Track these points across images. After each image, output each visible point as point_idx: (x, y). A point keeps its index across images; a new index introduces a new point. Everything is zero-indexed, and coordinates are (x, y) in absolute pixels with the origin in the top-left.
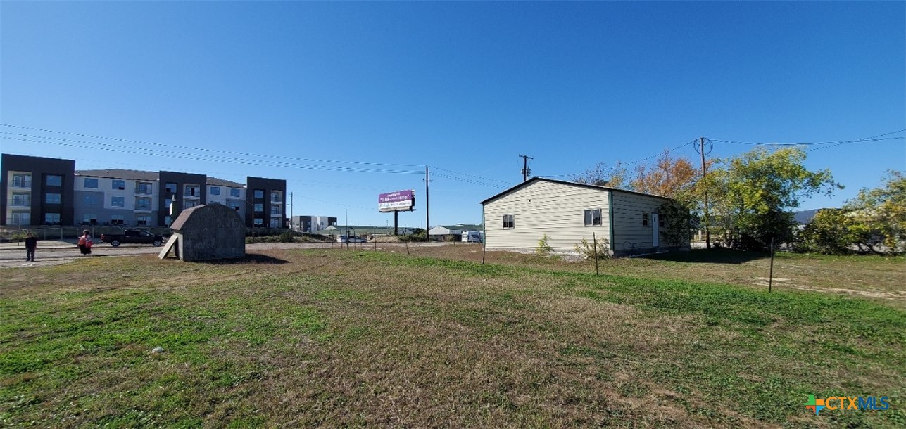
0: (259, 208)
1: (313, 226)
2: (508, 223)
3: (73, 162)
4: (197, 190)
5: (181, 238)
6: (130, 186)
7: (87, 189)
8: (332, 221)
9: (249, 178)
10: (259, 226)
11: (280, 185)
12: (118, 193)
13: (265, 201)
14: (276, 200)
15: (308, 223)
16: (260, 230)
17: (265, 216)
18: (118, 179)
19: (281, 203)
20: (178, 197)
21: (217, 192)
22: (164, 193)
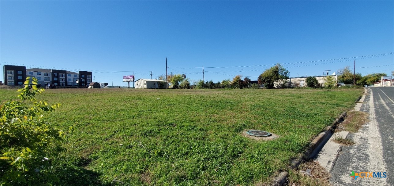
0: (83, 80)
2: (137, 85)
3: (25, 67)
4: (64, 75)
6: (43, 74)
7: (30, 75)
9: (80, 72)
11: (90, 73)
12: (39, 76)
13: (85, 78)
17: (85, 83)
18: (39, 72)
19: (90, 79)
20: (58, 77)
21: (70, 76)
22: (53, 76)
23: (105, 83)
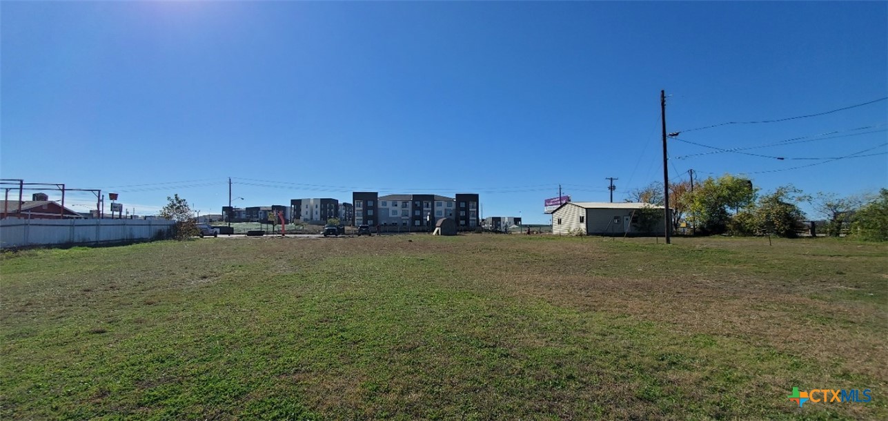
0: (462, 213)
1: (502, 225)
2: (560, 222)
3: (377, 193)
4: (430, 204)
5: (440, 229)
6: (400, 204)
7: (383, 207)
8: (517, 220)
9: (457, 195)
10: (463, 225)
11: (475, 198)
12: (395, 208)
13: (466, 209)
14: (473, 208)
15: (499, 222)
16: (463, 228)
17: (466, 218)
18: (394, 199)
19: (475, 210)
20: (421, 209)
21: (440, 205)
22: (415, 207)
23: (515, 219)
